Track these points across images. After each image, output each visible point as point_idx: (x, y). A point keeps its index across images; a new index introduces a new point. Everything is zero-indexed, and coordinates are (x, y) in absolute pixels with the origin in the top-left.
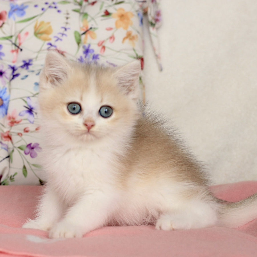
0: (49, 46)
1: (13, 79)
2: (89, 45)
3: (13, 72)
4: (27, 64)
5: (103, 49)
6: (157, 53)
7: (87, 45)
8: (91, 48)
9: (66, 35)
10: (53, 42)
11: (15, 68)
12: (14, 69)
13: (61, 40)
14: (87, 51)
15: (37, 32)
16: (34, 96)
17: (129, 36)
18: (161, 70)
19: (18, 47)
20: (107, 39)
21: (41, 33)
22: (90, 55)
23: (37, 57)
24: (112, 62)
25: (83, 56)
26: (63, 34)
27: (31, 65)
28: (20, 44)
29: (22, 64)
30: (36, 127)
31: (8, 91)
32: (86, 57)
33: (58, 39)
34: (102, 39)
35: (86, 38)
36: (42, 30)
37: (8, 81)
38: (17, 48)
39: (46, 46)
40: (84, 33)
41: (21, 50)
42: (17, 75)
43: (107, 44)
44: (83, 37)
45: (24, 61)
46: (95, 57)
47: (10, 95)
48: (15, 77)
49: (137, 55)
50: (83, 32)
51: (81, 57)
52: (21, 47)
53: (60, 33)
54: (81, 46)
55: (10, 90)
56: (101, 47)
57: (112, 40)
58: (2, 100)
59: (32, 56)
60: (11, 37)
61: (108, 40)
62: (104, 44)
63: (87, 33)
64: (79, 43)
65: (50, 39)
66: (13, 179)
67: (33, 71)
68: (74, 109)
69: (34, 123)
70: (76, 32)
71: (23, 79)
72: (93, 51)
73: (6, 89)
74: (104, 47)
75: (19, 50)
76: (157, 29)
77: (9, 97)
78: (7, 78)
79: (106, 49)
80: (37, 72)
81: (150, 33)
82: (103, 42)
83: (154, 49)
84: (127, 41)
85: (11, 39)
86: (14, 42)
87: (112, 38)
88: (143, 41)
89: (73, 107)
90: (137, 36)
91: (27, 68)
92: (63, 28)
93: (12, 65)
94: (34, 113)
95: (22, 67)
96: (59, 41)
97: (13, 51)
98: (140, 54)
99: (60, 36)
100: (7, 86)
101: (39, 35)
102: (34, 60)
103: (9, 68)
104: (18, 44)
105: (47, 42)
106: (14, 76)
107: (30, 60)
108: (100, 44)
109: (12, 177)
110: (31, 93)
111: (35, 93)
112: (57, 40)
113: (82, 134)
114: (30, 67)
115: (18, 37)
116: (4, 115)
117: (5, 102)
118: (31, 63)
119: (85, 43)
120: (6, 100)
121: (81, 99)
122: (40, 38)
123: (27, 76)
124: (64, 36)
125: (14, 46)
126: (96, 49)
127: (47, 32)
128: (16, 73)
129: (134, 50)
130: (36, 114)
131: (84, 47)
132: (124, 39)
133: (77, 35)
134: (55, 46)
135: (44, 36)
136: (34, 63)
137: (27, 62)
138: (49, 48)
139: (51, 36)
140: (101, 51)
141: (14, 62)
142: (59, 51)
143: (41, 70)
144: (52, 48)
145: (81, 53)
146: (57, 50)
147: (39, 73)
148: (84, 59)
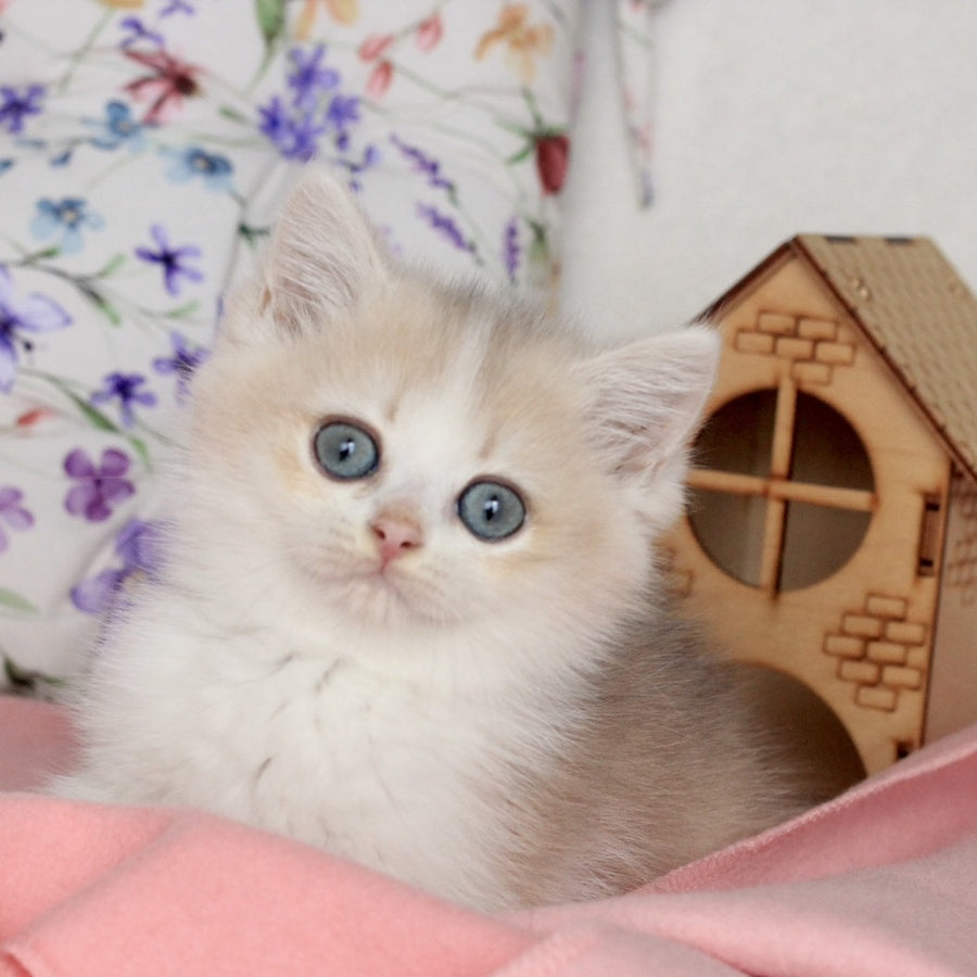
0: (128, 33)
2: (320, 51)
4: (16, 108)
5: (380, 80)
6: (638, 119)
7: (308, 49)
8: (327, 63)
10: (148, 16)
13: (189, 11)
14: (305, 77)
16: (29, 261)
17: (511, 29)
18: (647, 200)
20: (406, 32)
22: (321, 97)
23: (65, 81)
24: (414, 142)
25: (287, 96)
27: (36, 111)
30: (21, 409)
32: (298, 102)
33: (175, 5)
34: (384, 30)
35: (309, 16)
39: (115, 34)
41: (1, 37)
43: (404, 54)
44: (297, 6)
46: (341, 111)
49: (538, 120)
51: (276, 102)
52: (0, 23)
54: (282, 47)
56: (373, 65)
57: (429, 37)
59: (44, 70)
61: (411, 38)
62: (387, 54)
64: (270, 35)
65: (138, 2)
67: (39, 144)
68: (344, 455)
69: (16, 389)
72: (335, 78)
74: (386, 69)
76: (655, 8)
79: (398, 80)
80: (57, 151)
81: (616, 25)
82: (386, 42)
83: (626, 102)
84: (500, 49)
88: (579, 57)
89: (344, 447)
90: (549, 32)
91: (16, 128)
94: (19, 347)
96: (179, 16)
98: (555, 118)
102: (53, 91)
105: (121, 14)
107: (37, 90)
108: (371, 49)
110: (18, 247)
111: (35, 246)
112: (169, 10)
113: (352, 576)
114: (31, 124)
118: (36, 102)
119: (302, 35)
121: (391, 413)
123: (7, 164)
126: (353, 77)
129: (528, 95)
130: (28, 346)
131: (294, 55)
132: (488, 39)
134: (158, 39)
136: (52, 104)
137: (21, 94)
138: (128, 42)
140: (370, 86)
142: (172, 63)
143: (76, 142)
144: (144, 45)
145: (275, 84)
146: (163, 54)
147: (64, 159)
148: (290, 112)
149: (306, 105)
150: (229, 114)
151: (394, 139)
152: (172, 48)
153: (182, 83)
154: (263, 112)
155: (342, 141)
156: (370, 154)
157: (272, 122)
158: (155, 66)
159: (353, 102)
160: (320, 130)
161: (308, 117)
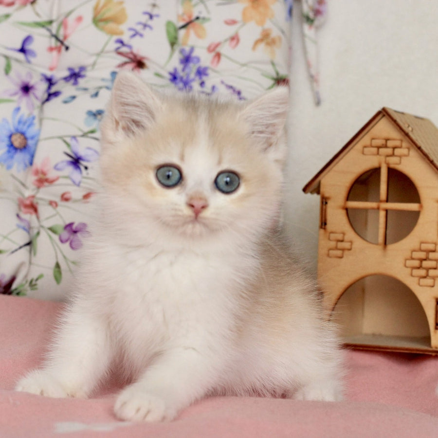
0: (119, 45)
1: (48, 100)
2: (192, 49)
3: (49, 88)
4: (75, 76)
5: (216, 59)
6: (313, 72)
7: (187, 49)
8: (194, 54)
9: (151, 28)
10: (126, 38)
11: (54, 81)
12: (50, 81)
13: (141, 35)
14: (186, 60)
15: (99, 17)
16: (84, 135)
17: (266, 38)
18: (318, 103)
19: (62, 43)
20: (226, 41)
21: (106, 20)
22: (193, 68)
23: (94, 64)
24: (230, 84)
25: (180, 67)
26: (145, 26)
27: (83, 76)
28: (65, 37)
29: (66, 73)
30: (84, 193)
31: (36, 121)
32: (183, 70)
33: (136, 34)
34: (217, 41)
35: (187, 35)
36: (108, 14)
37: (38, 103)
38: (59, 44)
39: (113, 46)
40: (183, 27)
41: (67, 48)
42: (56, 94)
43: (225, 50)
44: (182, 32)
45: (70, 69)
46: (201, 72)
47: (40, 130)
48: (52, 97)
49: (277, 74)
50: (182, 23)
51: (175, 70)
52: (66, 43)
53: (140, 23)
54: (177, 48)
55: (41, 120)
56: (213, 54)
57: (234, 42)
58: (26, 139)
59: (87, 61)
60: (51, 22)
61: (228, 43)
62: (218, 49)
63: (190, 26)
64: (173, 44)
65: (121, 33)
66: (35, 285)
67: (86, 89)
69: (82, 184)
70: (169, 24)
71: (65, 102)
72: (198, 60)
73: (34, 118)
74: (218, 55)
75: (63, 48)
76: (318, 28)
77: (38, 134)
78: (37, 98)
79: (223, 59)
80: (93, 92)
81: (303, 35)
82: (218, 45)
83: (308, 65)
84: (262, 46)
85: (49, 27)
86: (54, 31)
87: (235, 39)
88: (290, 48)
90: (280, 39)
91: (76, 83)
92: (146, 13)
93: (49, 74)
94: (82, 168)
95: (66, 79)
96: (137, 38)
97: (51, 49)
98: (283, 72)
99: (139, 28)
100: (36, 113)
101: (101, 24)
102: (89, 68)
103: (41, 80)
104: (61, 38)
105: (115, 38)
106: (51, 95)
107: (82, 68)
108: (212, 48)
109: (34, 283)
110: (80, 130)
111: (86, 129)
112: (134, 36)
114: (81, 81)
115: (63, 24)
116: (26, 166)
117: (30, 143)
118: (83, 73)
119: (185, 44)
120: (32, 138)
122: (102, 29)
123: (74, 97)
124: (148, 29)
125: (53, 40)
126: (205, 58)
127: (116, 20)
128: (54, 89)
129: (273, 64)
130: (86, 168)
131: (182, 51)
132: (257, 42)
133: (172, 30)
134: (130, 47)
135: (111, 26)
136: (89, 73)
137: (77, 70)
138: (118, 48)
139: (124, 27)
140: (212, 62)
141: (51, 69)
142: (135, 56)
143: (101, 88)
144: (124, 49)
145: (175, 63)
146: (132, 53)
147: (96, 95)
148: (181, 74)
149: (187, 70)
150: (158, 75)
151: (222, 82)
152: (135, 51)
153: (140, 64)
154: (171, 74)
155: (202, 84)
156: (213, 88)
157: (174, 78)
158: (129, 58)
159: (206, 69)
160: (193, 80)
161: (188, 75)
